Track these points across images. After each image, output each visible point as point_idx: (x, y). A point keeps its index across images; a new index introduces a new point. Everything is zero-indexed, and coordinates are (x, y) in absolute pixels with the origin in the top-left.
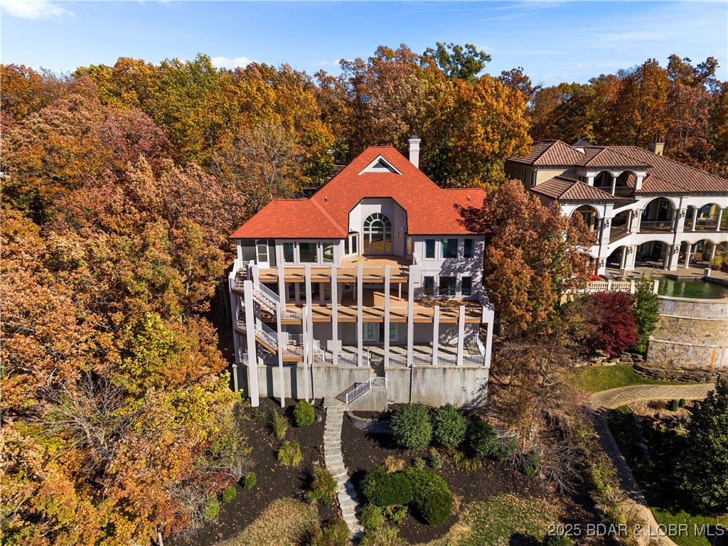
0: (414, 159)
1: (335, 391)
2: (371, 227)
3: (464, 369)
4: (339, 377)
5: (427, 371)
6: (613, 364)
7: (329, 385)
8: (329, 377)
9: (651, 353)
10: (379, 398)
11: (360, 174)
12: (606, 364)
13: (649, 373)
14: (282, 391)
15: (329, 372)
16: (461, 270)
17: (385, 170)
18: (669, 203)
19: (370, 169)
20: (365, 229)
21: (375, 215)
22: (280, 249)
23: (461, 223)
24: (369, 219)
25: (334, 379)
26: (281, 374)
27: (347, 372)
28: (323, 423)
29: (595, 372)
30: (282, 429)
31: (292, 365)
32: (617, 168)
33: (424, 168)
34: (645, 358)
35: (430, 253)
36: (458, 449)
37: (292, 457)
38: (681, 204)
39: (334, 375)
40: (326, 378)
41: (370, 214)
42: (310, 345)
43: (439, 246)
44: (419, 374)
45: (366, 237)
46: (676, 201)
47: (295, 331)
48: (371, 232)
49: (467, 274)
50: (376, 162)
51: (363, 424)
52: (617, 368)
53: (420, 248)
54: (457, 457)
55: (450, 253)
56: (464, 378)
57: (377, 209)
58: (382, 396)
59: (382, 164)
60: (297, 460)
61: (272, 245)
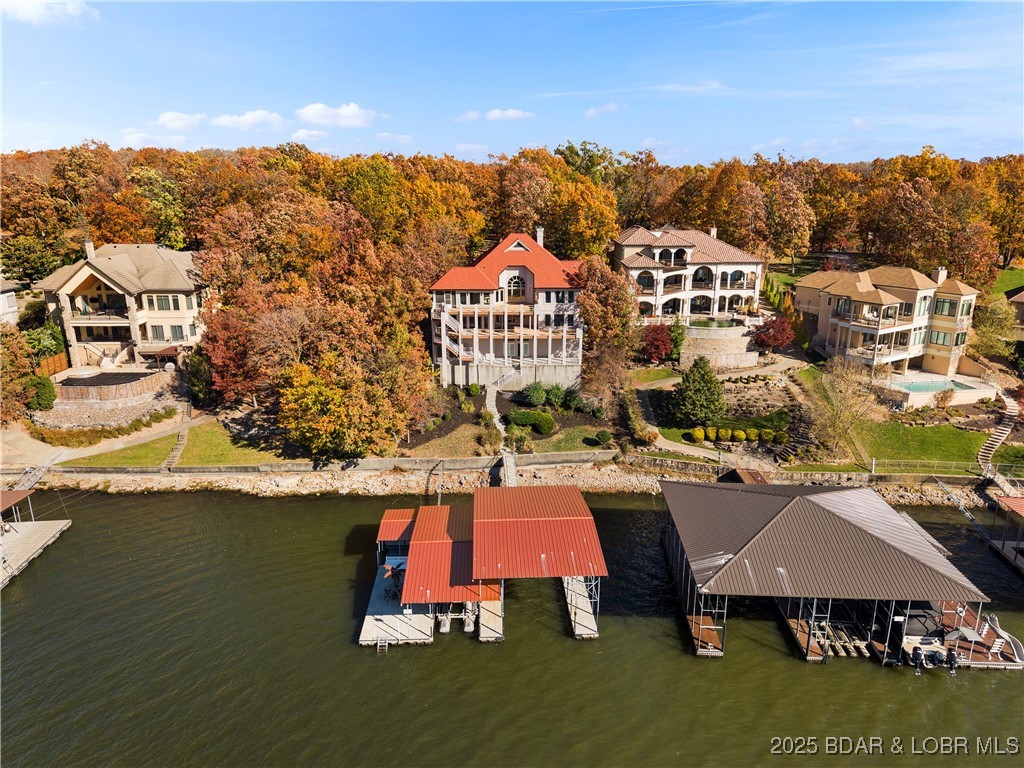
0: (540, 241)
1: (492, 381)
2: (512, 285)
3: (567, 366)
4: (493, 372)
5: (545, 367)
6: (661, 368)
7: (488, 377)
8: (488, 372)
9: (682, 360)
10: (517, 383)
11: (505, 251)
12: (657, 368)
14: (460, 381)
15: (487, 368)
16: (566, 310)
17: (521, 249)
18: (709, 270)
19: (512, 248)
20: (509, 286)
21: (515, 277)
22: (458, 296)
23: (566, 281)
24: (511, 279)
25: (491, 373)
26: (460, 370)
27: (498, 369)
28: (485, 395)
29: (649, 372)
30: (462, 396)
31: (466, 363)
32: (674, 247)
33: (545, 246)
34: (679, 364)
35: (548, 300)
36: (560, 406)
37: (469, 408)
38: (717, 271)
39: (491, 370)
40: (486, 373)
41: (512, 276)
42: (476, 353)
43: (553, 295)
44: (541, 369)
45: (509, 291)
46: (713, 268)
47: (468, 344)
48: (512, 288)
49: (570, 313)
50: (516, 243)
51: (508, 396)
52: (663, 370)
53: (542, 296)
54: (560, 410)
55: (560, 299)
56: (566, 372)
57: (516, 273)
58: (519, 382)
59: (519, 245)
60: (472, 409)
61: (454, 293)
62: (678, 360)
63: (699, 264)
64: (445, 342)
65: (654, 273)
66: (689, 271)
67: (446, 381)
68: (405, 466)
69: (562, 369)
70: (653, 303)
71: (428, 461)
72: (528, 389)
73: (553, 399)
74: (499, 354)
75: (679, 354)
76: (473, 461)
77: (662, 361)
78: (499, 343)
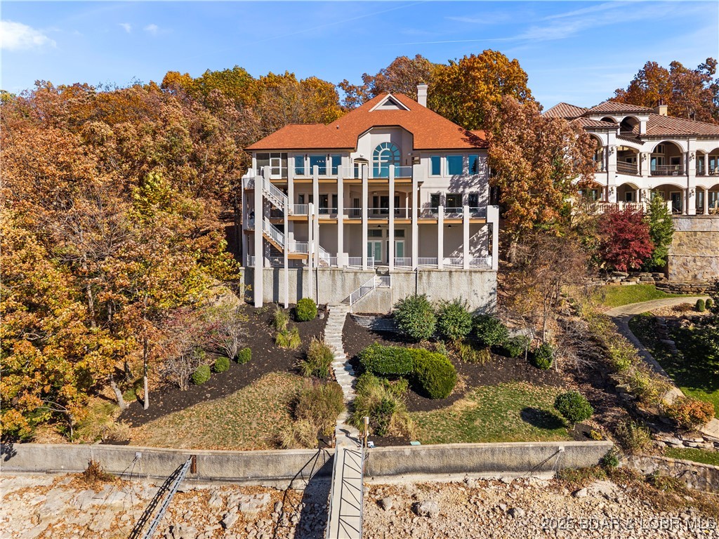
0: (422, 100)
1: (339, 296)
2: (380, 156)
3: (471, 272)
4: (343, 281)
5: (433, 274)
6: (634, 283)
7: (334, 290)
8: (334, 280)
9: (672, 269)
10: (383, 299)
11: (371, 110)
12: (626, 284)
13: (672, 288)
15: (334, 275)
16: (467, 185)
17: (395, 107)
18: (677, 147)
19: (378, 107)
20: (375, 159)
21: (383, 145)
22: (291, 161)
23: (465, 141)
24: (379, 148)
25: (339, 283)
27: (352, 276)
28: (325, 320)
29: (614, 290)
30: (284, 323)
31: (297, 264)
33: (430, 105)
34: (667, 276)
35: (436, 170)
36: (464, 343)
37: (290, 340)
38: (689, 147)
39: (338, 277)
40: (331, 282)
41: (379, 143)
42: (314, 247)
43: (444, 162)
44: (425, 277)
45: (376, 165)
46: (683, 144)
47: (300, 229)
48: (380, 161)
49: (475, 189)
50: (385, 99)
51: (366, 323)
52: (638, 287)
53: (426, 163)
54: (464, 349)
55: (455, 169)
56: (471, 282)
57: (386, 138)
58: (386, 298)
59: (391, 102)
60: (296, 343)
61: (285, 157)
62: (664, 269)
63: (659, 137)
64: (262, 228)
65: (603, 136)
66: (648, 147)
67: (262, 295)
68: (113, 466)
69: (464, 278)
70: (604, 183)
71: (161, 457)
72: (403, 306)
73: (451, 328)
74: (354, 250)
75: (666, 258)
76: (268, 461)
77: (633, 273)
78: (353, 232)
